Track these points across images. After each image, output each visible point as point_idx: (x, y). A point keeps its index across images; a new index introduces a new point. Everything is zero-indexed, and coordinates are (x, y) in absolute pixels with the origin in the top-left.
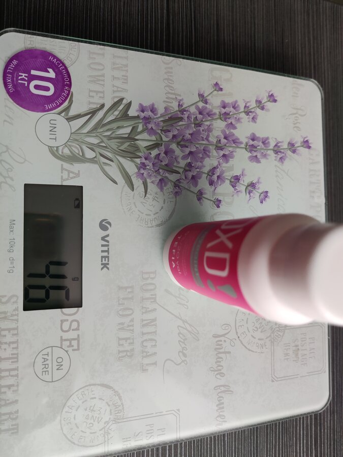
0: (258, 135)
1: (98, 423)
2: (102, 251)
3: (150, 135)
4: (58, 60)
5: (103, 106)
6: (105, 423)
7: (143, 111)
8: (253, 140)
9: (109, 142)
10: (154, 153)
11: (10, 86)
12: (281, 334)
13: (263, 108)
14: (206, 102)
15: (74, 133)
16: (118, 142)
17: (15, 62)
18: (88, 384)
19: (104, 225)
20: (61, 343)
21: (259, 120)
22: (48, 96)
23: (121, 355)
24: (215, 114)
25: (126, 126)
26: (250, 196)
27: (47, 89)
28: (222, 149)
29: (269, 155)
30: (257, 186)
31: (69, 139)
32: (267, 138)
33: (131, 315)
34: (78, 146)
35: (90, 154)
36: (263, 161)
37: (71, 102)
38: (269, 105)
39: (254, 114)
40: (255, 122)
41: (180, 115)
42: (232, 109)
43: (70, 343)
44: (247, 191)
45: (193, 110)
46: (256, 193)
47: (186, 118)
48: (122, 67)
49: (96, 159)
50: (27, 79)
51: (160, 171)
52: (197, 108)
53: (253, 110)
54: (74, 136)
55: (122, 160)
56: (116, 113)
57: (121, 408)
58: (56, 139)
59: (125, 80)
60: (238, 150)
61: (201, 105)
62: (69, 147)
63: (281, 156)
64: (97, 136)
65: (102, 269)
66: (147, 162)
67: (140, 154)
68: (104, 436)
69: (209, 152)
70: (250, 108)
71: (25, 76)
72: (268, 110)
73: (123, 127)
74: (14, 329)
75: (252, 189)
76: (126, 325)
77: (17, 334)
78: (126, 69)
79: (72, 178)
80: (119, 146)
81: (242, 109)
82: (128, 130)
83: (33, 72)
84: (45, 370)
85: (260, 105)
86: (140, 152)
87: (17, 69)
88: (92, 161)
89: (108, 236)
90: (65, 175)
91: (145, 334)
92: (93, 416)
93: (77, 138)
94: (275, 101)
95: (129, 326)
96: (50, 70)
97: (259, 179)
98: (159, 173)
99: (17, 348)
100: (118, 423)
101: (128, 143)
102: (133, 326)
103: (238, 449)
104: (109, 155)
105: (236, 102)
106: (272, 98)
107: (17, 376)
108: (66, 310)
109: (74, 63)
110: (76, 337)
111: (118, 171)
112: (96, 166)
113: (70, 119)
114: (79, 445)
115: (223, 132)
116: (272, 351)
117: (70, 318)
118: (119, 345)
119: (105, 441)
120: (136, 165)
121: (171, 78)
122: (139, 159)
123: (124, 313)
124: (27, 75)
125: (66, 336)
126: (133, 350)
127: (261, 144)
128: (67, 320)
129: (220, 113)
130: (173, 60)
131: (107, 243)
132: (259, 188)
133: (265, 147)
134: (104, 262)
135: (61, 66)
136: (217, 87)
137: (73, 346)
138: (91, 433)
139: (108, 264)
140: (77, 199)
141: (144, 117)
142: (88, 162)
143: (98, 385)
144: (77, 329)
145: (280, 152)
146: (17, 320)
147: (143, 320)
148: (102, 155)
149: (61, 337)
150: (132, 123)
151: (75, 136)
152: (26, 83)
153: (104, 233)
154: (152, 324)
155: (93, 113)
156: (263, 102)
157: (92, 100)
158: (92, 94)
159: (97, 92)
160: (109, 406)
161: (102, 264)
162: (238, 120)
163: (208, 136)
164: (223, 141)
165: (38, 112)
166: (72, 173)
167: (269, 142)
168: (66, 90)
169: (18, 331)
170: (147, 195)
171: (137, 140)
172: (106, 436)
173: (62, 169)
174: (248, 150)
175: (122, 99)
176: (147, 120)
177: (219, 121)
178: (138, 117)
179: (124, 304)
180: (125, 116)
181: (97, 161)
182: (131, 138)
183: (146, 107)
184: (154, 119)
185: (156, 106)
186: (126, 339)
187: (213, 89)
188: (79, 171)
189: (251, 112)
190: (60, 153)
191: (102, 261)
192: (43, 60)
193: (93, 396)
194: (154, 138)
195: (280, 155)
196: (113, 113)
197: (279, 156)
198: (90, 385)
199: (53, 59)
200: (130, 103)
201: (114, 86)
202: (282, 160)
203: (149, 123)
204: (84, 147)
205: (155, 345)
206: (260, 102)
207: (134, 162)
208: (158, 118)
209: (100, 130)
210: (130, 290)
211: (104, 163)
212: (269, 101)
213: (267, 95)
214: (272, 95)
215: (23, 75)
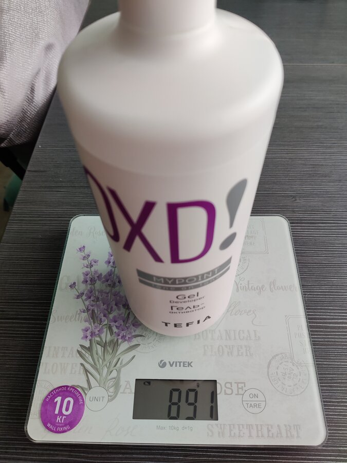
0: (106, 259)
1: (293, 370)
2: (180, 366)
3: (103, 333)
4: (49, 395)
5: (82, 364)
6: (294, 366)
7: (87, 337)
8: (109, 263)
9: (107, 360)
10: (115, 330)
11: (65, 428)
13: (89, 256)
14: (83, 294)
15: (100, 385)
16: (107, 355)
18: (267, 377)
20: (240, 394)
21: (96, 258)
22: (74, 402)
23: (248, 354)
24: (91, 288)
25: (97, 349)
27: (69, 402)
28: (114, 284)
31: (103, 388)
32: (109, 253)
33: (222, 347)
34: (108, 382)
35: (114, 374)
37: (79, 386)
38: (87, 251)
39: (92, 261)
40: (98, 261)
41: (91, 312)
42: (88, 276)
43: (240, 388)
45: (87, 303)
47: (93, 307)
48: (56, 351)
50: (61, 417)
51: (127, 325)
52: (86, 300)
54: (102, 385)
55: (118, 353)
56: (87, 355)
57: (284, 355)
58: (103, 397)
59: (64, 349)
60: (116, 273)
61: (84, 297)
62: (109, 388)
64: (102, 369)
65: (192, 366)
66: (121, 335)
67: (116, 339)
69: (116, 292)
70: (88, 264)
72: (90, 252)
73: (97, 351)
74: (230, 427)
76: (229, 351)
77: (234, 425)
78: (57, 348)
79: (130, 386)
80: (110, 354)
81: (89, 269)
82: (99, 347)
84: (258, 406)
85: (86, 257)
86: (114, 339)
88: (119, 372)
90: (127, 391)
91: (235, 337)
93: (103, 383)
94: (84, 247)
95: (230, 349)
96: (56, 400)
98: (129, 326)
99: (243, 426)
100: (294, 357)
101: (108, 348)
102: (230, 346)
104: (115, 360)
105: (83, 273)
106: (82, 249)
107: (261, 425)
108: (218, 392)
109: (51, 384)
110: (236, 384)
111: (126, 354)
112: (123, 369)
113: (90, 388)
114: (308, 383)
115: (103, 282)
116: (248, 253)
117: (224, 388)
118: (242, 355)
119: (306, 366)
120: (123, 343)
121: (65, 317)
122: (119, 340)
123: (221, 351)
124: (58, 416)
125: (235, 392)
126: (246, 346)
127: (112, 258)
128: (225, 390)
129: (90, 285)
130: (53, 316)
131: (175, 363)
134: (187, 365)
135: (54, 393)
136: (73, 286)
137: (242, 387)
138: (300, 375)
139: (189, 362)
140: (144, 383)
141: (91, 336)
142: (120, 374)
143: (268, 370)
144: (231, 383)
147: (226, 339)
148: (115, 366)
149: (236, 394)
150: (94, 345)
153: (168, 365)
154: (229, 333)
155: (86, 371)
156: (84, 255)
157: (78, 372)
158: (73, 372)
159: (72, 368)
160: (282, 363)
161: (189, 366)
162: (96, 272)
163: (106, 293)
164: (109, 282)
165: (84, 409)
166: (126, 386)
168: (70, 389)
169: (232, 424)
170: (143, 335)
171: (106, 341)
172: (302, 365)
173: (123, 393)
175: (78, 351)
176: (92, 334)
177: (96, 285)
178: (90, 340)
179: (215, 352)
180: (89, 349)
181: (119, 369)
182: (104, 346)
183: (84, 335)
184: (92, 329)
185: (84, 328)
186: (238, 351)
187: (74, 289)
188: (126, 381)
189: (91, 263)
190: (112, 394)
191: (187, 367)
192: (49, 405)
193: (276, 373)
194: (105, 330)
196: (87, 357)
198: (268, 375)
199: (48, 398)
200: (81, 346)
201: (69, 357)
203: (95, 333)
204: (110, 377)
205: (243, 331)
206: (84, 257)
207: (121, 344)
208: (92, 327)
209: (98, 367)
210: (206, 348)
211: (121, 364)
212: (84, 251)
213: (80, 252)
214: (80, 249)
215: (58, 419)
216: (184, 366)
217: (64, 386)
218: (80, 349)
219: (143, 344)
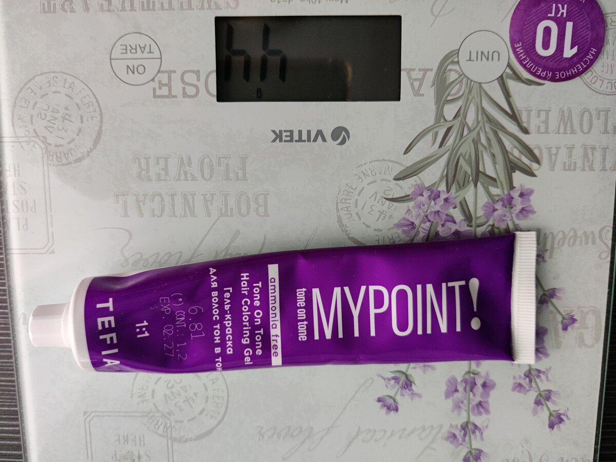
0: (493, 393)
1: (45, 127)
2: (300, 132)
3: (486, 206)
4: (592, 62)
5: (526, 131)
6: (44, 137)
7: (522, 195)
8: (484, 385)
9: (470, 141)
10: (457, 214)
12: (160, 431)
13: (538, 403)
15: (481, 87)
16: (470, 155)
18: (103, 111)
19: (340, 134)
20: (166, 72)
21: (518, 396)
22: (535, 47)
23: (143, 161)
25: (496, 168)
26: (389, 380)
27: (546, 46)
29: (459, 414)
30: (407, 392)
31: (472, 81)
32: (487, 411)
33: (203, 175)
34: (461, 94)
35: (450, 111)
36: (450, 403)
37: (529, 82)
38: (544, 415)
39: (527, 387)
40: (514, 389)
43: (165, 85)
44: (398, 375)
46: (395, 390)
48: (588, 161)
49: (442, 120)
50: (559, 15)
51: (428, 224)
53: (534, 385)
54: (476, 87)
55: (443, 161)
56: (516, 153)
57: (64, 161)
58: (470, 60)
59: (570, 166)
62: (459, 80)
63: (458, 437)
64: (478, 123)
65: (274, 132)
66: (441, 201)
67: (453, 190)
68: (26, 136)
70: (538, 380)
71: (562, 13)
72: (535, 413)
73: (495, 163)
74: (190, 4)
75: (401, 382)
76: (187, 168)
77: (182, 8)
78: (587, 168)
79: (412, 85)
80: (464, 157)
82: (490, 172)
83: (569, 26)
85: (544, 398)
86: (457, 191)
88: (440, 116)
89: (324, 140)
90: (416, 75)
91: (173, 200)
92: (55, 119)
93: (474, 92)
94: (551, 426)
95: (186, 173)
96: (575, 50)
97: (419, 396)
98: (423, 222)
99: (162, 8)
100: (43, 157)
101: (469, 171)
102: (186, 179)
104: (450, 142)
106: (556, 420)
108: (213, 79)
109: (588, 86)
110: (173, 93)
111: (426, 155)
112: (431, 122)
113: (501, 80)
114: (16, 100)
116: (134, 414)
117: (201, 85)
118: (158, 159)
119: (17, 137)
120: (435, 183)
121: (578, 242)
122: (445, 189)
123: (205, 166)
124: (565, 16)
125: (176, 77)
126: (149, 179)
127: (478, 399)
128: (198, 80)
131: (312, 138)
132: (402, 395)
133: (473, 407)
135: (582, 67)
136: (568, 322)
137: (160, 88)
138: (32, 115)
139: (281, 141)
141: (512, 198)
142: (437, 109)
143: (101, 127)
144: (185, 95)
145: (465, 435)
146: (202, 8)
147: (193, 195)
148: (449, 130)
149: (175, 72)
150: (502, 177)
151: (476, 89)
152: (553, 15)
153: (328, 134)
154: (187, 211)
155: (514, 116)
156: (549, 404)
157: (533, 114)
158: (543, 114)
159: (546, 122)
160: (69, 143)
161: (281, 132)
165: (510, 32)
166: (420, 85)
167: (480, 413)
168: (547, 74)
169: (186, 9)
170: (388, 202)
171: (476, 186)
172: (25, 139)
173: (425, 71)
174: (467, 377)
175: (537, 161)
176: (509, 202)
178: (512, 187)
179: (220, 165)
180: (512, 166)
181: (439, 122)
182: (478, 175)
183: (529, 200)
184: (511, 213)
185: (531, 216)
186: (166, 169)
187: (564, 314)
188: (423, 95)
189: (531, 381)
190: (450, 67)
191: (285, 131)
192: (589, 39)
193: (85, 119)
194: (480, 213)
195: (459, 434)
196: (515, 147)
197: (457, 433)
198: (101, 115)
199: (592, 55)
200: (533, 175)
201: (558, 148)
202: (451, 437)
203: (503, 205)
204: (460, 103)
205: (154, 215)
206: (548, 398)
207: (441, 180)
208: (512, 220)
209: (487, 126)
210: (241, 175)
211: (436, 134)
212: (551, 414)
213: (561, 412)
214: (561, 421)
215: (564, 11)
216: (292, 132)
217: (560, 80)
218: (534, 166)
219: (387, 180)
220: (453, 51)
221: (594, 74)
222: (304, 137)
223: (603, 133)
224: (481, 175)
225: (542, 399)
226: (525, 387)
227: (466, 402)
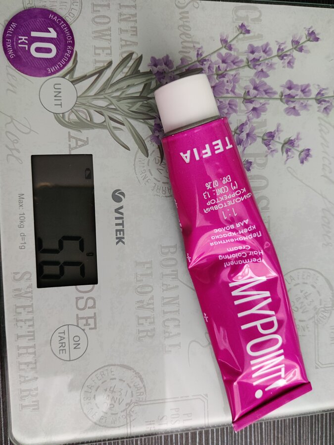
0: (295, 82)
1: (119, 404)
2: (117, 225)
4: (59, 17)
5: (110, 63)
6: (126, 405)
7: (156, 65)
8: (290, 88)
9: (119, 103)
11: (10, 52)
12: (327, 315)
13: (301, 50)
14: (230, 48)
15: (80, 97)
16: (128, 103)
17: (14, 25)
18: (107, 364)
19: (117, 196)
20: (77, 321)
21: (296, 64)
22: (50, 59)
23: (141, 335)
24: (242, 61)
25: (138, 84)
26: (288, 156)
27: (49, 51)
28: (250, 101)
29: (311, 106)
30: (296, 143)
31: (76, 103)
32: (308, 86)
33: (150, 292)
34: (85, 111)
35: (98, 119)
36: (303, 113)
37: (75, 62)
38: (309, 45)
39: (290, 58)
40: (292, 67)
41: (199, 66)
42: (262, 54)
43: (87, 321)
44: (284, 150)
45: (214, 58)
46: (295, 152)
47: (207, 69)
48: (130, 18)
49: (105, 124)
50: (27, 42)
52: (220, 55)
53: (288, 53)
54: (80, 100)
55: (134, 122)
56: (126, 70)
57: (142, 390)
58: (61, 105)
59: (134, 31)
60: (271, 101)
61: (224, 52)
62: (75, 112)
63: (326, 106)
64: (105, 98)
65: (117, 243)
68: (126, 418)
69: (236, 106)
70: (285, 51)
71: (25, 39)
72: (308, 52)
73: (134, 85)
74: (29, 306)
75: (290, 148)
76: (145, 303)
77: (32, 312)
78: (135, 19)
79: (81, 146)
80: (130, 107)
81: (275, 53)
82: (140, 88)
83: (34, 34)
84: (62, 348)
85: (297, 45)
86: (154, 112)
87: (16, 33)
88: (102, 126)
89: (122, 207)
90: (73, 143)
91: (167, 312)
93: (84, 102)
94: (317, 39)
95: (148, 304)
96: (51, 29)
97: (298, 134)
99: (32, 326)
100: (141, 405)
101: (140, 103)
102: (153, 304)
103: (278, 438)
104: (120, 118)
105: (267, 45)
106: (313, 36)
107: (34, 353)
108: (80, 287)
109: (77, 19)
110: (93, 315)
111: (130, 135)
112: (106, 132)
113: (74, 82)
114: (100, 426)
115: (252, 81)
116: (316, 334)
117: (86, 296)
118: (139, 324)
119: (127, 423)
120: (149, 127)
121: (187, 24)
122: (153, 120)
123: (143, 291)
124: (27, 38)
125: (82, 314)
126: (154, 330)
127: (299, 92)
128: (83, 298)
129: (247, 59)
130: (189, 3)
131: (121, 216)
132: (298, 146)
133: (305, 96)
134: (119, 236)
135: (63, 24)
136: (244, 29)
137: (89, 325)
138: (112, 414)
139: (123, 238)
140: (88, 169)
141: (158, 72)
142: (97, 127)
143: (118, 365)
144: (94, 307)
145: (325, 101)
146: (31, 297)
147: (163, 298)
148: (111, 119)
149: (77, 315)
150: (143, 79)
151: (81, 101)
152: (26, 46)
153: (118, 205)
154: (175, 302)
155: (100, 72)
156: (301, 42)
157: (98, 58)
158: (98, 51)
159: (103, 49)
160: (130, 387)
161: (117, 238)
162: (271, 66)
163: (234, 87)
164: (253, 92)
165: (40, 77)
166: (81, 140)
167: (310, 91)
168: (69, 49)
169: (33, 309)
170: (164, 160)
171: (150, 98)
172: (128, 418)
173: (70, 137)
174: (284, 101)
175: (131, 54)
176: (161, 75)
177: (247, 69)
178: (150, 73)
179: (142, 280)
180: (135, 73)
181: (106, 126)
182: (142, 97)
183: (159, 60)
184: (169, 72)
185: (170, 58)
186: (146, 318)
187: (238, 33)
188: (87, 138)
189: (286, 55)
190: (67, 120)
191: (117, 235)
192: (43, 20)
193: (113, 377)
195: (324, 105)
196: (122, 71)
198: (110, 365)
199: (54, 17)
200: (141, 57)
201: (121, 40)
202: (326, 111)
203: (163, 78)
204: (92, 111)
205: (179, 325)
206: (297, 42)
207: (147, 123)
208: (173, 72)
209: (108, 91)
210: (148, 266)
211: (115, 128)
212: (308, 40)
213: (307, 33)
214: (313, 33)
215: (24, 38)
216: (117, 231)
217: (73, 39)
218: (135, 56)
220: (55, 118)
221: (67, 15)
222: (120, 221)
223: (109, 7)
224: (142, 95)
225: (299, 47)
226: (290, 60)
227: (302, 101)
